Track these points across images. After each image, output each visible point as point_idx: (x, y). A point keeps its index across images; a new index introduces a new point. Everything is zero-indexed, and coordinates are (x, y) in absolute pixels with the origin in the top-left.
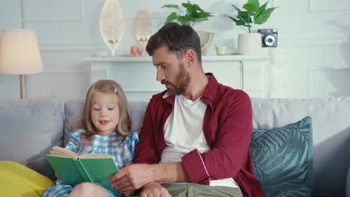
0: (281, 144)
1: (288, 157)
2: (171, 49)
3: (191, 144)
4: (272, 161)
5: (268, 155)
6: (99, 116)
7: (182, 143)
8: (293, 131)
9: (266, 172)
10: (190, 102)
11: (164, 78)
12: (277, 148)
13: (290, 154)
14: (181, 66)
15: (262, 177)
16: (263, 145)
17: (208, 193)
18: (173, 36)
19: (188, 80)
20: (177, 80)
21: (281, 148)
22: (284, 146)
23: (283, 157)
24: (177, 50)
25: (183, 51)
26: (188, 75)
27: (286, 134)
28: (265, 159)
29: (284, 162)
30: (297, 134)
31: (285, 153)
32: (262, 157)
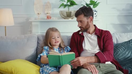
0: (124, 48)
1: (127, 53)
2: (85, 16)
3: (94, 50)
4: (121, 54)
5: (120, 52)
6: (55, 40)
7: (90, 49)
8: (128, 44)
9: (120, 58)
10: (90, 35)
11: (81, 26)
12: (123, 50)
13: (128, 52)
14: (88, 22)
15: (118, 60)
16: (117, 49)
17: (106, 66)
18: (86, 11)
19: (89, 27)
20: (85, 27)
21: (124, 50)
22: (125, 49)
23: (126, 53)
24: (87, 16)
25: (89, 17)
26: (89, 25)
27: (126, 45)
28: (119, 54)
29: (126, 54)
30: (130, 45)
31: (126, 52)
32: (117, 53)
